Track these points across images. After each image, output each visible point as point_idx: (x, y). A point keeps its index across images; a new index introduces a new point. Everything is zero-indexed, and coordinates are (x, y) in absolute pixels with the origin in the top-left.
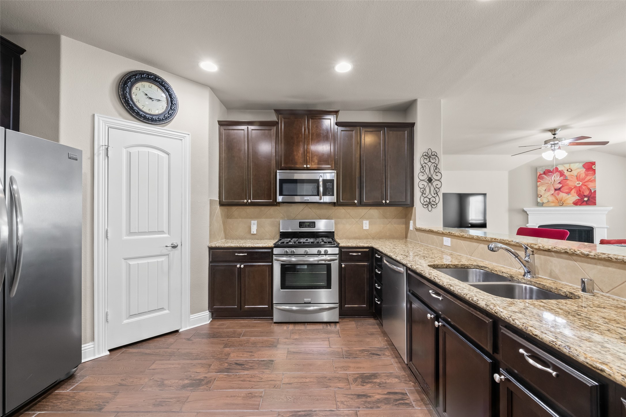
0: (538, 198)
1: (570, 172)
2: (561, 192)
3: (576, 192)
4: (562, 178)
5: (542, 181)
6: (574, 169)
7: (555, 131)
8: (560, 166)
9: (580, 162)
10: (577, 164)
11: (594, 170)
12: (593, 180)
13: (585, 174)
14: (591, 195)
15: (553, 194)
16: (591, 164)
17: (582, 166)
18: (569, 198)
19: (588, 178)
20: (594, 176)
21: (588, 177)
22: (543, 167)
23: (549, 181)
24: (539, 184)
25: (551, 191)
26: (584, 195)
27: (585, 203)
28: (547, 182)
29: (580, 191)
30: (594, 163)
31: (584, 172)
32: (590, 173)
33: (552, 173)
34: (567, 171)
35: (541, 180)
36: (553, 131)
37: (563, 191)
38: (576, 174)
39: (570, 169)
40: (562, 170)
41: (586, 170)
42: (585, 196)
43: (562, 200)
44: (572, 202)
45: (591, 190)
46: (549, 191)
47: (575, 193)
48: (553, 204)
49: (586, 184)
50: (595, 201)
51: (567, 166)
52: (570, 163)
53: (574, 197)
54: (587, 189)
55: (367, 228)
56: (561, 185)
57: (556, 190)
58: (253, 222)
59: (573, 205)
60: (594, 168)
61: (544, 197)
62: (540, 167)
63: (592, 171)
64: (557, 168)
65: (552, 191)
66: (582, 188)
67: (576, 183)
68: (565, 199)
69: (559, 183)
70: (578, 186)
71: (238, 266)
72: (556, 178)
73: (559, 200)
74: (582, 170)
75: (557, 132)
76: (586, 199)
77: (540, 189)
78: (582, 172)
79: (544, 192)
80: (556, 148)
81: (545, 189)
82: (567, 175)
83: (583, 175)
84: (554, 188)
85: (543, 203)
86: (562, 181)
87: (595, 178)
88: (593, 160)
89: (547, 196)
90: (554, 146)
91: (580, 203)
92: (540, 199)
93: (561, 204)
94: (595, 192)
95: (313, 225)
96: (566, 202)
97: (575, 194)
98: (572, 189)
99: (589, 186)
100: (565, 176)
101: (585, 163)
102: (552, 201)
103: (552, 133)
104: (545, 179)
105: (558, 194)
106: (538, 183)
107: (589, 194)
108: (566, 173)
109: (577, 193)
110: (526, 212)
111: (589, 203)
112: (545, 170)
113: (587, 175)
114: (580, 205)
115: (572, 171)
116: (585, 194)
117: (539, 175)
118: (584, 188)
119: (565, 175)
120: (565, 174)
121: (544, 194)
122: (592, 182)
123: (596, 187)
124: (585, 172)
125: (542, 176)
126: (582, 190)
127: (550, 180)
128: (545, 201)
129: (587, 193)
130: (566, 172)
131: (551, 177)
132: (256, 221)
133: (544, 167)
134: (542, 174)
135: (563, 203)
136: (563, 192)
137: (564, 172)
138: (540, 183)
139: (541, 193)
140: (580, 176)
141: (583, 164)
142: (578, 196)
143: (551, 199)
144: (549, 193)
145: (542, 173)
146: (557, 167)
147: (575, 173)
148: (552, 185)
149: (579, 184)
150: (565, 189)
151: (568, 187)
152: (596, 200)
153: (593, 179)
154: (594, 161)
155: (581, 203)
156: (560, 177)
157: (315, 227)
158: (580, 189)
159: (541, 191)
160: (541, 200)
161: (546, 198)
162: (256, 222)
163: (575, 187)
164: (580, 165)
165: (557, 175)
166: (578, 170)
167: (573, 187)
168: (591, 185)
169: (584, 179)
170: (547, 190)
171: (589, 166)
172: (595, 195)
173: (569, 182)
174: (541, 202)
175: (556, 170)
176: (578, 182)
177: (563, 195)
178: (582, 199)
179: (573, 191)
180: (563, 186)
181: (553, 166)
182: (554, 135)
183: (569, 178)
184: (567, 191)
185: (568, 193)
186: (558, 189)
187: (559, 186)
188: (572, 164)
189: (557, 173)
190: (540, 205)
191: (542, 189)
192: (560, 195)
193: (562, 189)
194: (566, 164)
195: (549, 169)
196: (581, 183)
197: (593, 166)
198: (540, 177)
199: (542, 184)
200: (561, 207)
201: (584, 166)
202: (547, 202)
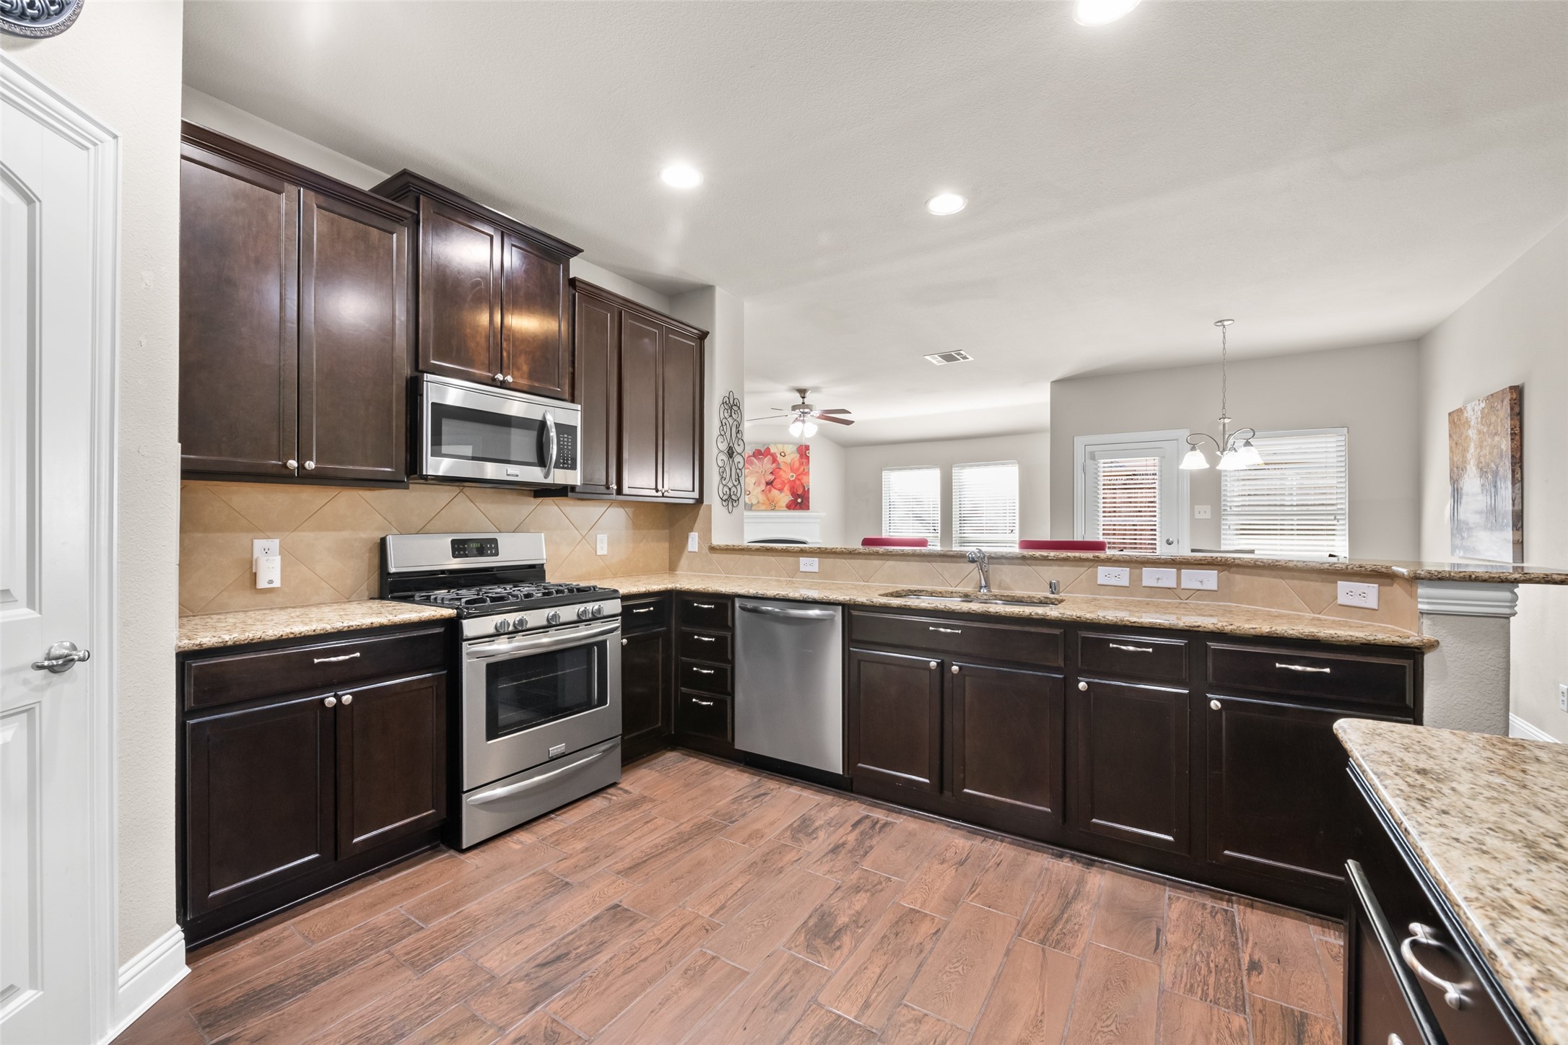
0: (746, 496)
1: (783, 456)
2: (773, 489)
3: (789, 488)
4: (774, 464)
5: (751, 468)
6: (789, 453)
8: (772, 445)
9: (792, 444)
10: (791, 446)
11: (808, 459)
13: (799, 462)
14: (804, 495)
15: (763, 491)
16: (805, 449)
17: (796, 451)
18: (781, 497)
19: (802, 468)
20: (808, 467)
22: (751, 444)
23: (759, 468)
24: (748, 472)
26: (797, 494)
29: (793, 487)
30: (808, 448)
32: (804, 462)
33: (762, 455)
35: (749, 467)
36: (805, 392)
38: (790, 462)
39: (783, 452)
40: (775, 453)
41: (800, 457)
42: (799, 496)
43: (773, 501)
44: (784, 504)
45: (804, 487)
46: (759, 486)
47: (788, 490)
48: (763, 507)
49: (800, 477)
50: (808, 504)
51: (780, 448)
52: (784, 444)
53: (785, 498)
54: (801, 486)
55: (605, 552)
56: (773, 477)
57: (767, 484)
58: (259, 544)
59: (786, 509)
60: (808, 456)
61: (752, 495)
63: (806, 459)
64: (768, 449)
65: (763, 487)
66: (795, 483)
68: (777, 499)
69: (771, 473)
70: (792, 479)
71: (331, 701)
72: (767, 464)
73: (770, 501)
74: (796, 457)
75: (808, 394)
76: (799, 500)
77: (749, 482)
78: (796, 459)
79: (752, 486)
81: (753, 482)
83: (797, 464)
84: (766, 482)
85: (754, 505)
86: (774, 470)
87: (809, 469)
89: (757, 495)
91: (793, 507)
92: (747, 498)
93: (773, 506)
94: (809, 490)
95: (491, 549)
96: (778, 504)
97: (789, 493)
98: (785, 484)
99: (803, 481)
100: (779, 464)
101: (798, 446)
102: (763, 502)
103: (800, 395)
104: (753, 465)
105: (770, 491)
107: (803, 492)
108: (780, 459)
109: (790, 491)
111: (803, 506)
112: (753, 450)
113: (801, 464)
114: (793, 509)
115: (785, 455)
116: (799, 493)
117: (748, 458)
118: (797, 483)
119: (778, 461)
120: (778, 459)
121: (753, 489)
122: (806, 476)
123: (809, 482)
124: (799, 460)
125: (751, 460)
126: (795, 486)
127: (761, 467)
128: (754, 502)
129: (800, 491)
130: (779, 456)
131: (761, 463)
132: (277, 542)
133: (753, 446)
134: (751, 456)
135: (775, 506)
136: (775, 488)
137: (777, 457)
138: (747, 470)
139: (749, 487)
140: (794, 464)
142: (791, 495)
143: (762, 498)
144: (759, 489)
145: (751, 454)
146: (769, 447)
147: (788, 459)
148: (763, 476)
149: (791, 476)
150: (777, 484)
151: (781, 481)
152: (809, 502)
153: (807, 471)
154: (807, 443)
155: (795, 506)
156: (772, 463)
157: (497, 554)
159: (748, 484)
160: (750, 500)
161: (755, 496)
162: (274, 544)
163: (789, 481)
164: (795, 448)
165: (767, 460)
166: (792, 456)
167: (786, 481)
168: (804, 479)
169: (798, 469)
170: (757, 484)
171: (803, 451)
172: (809, 494)
173: (781, 472)
174: (749, 503)
175: (767, 452)
176: (791, 474)
177: (775, 492)
178: (796, 500)
179: (786, 488)
180: (775, 479)
181: (764, 445)
182: (803, 398)
183: (782, 466)
184: (780, 486)
185: (781, 490)
186: (769, 483)
187: (771, 477)
188: (786, 446)
189: (769, 457)
190: (748, 507)
191: (751, 480)
192: (772, 492)
193: (774, 484)
194: (779, 444)
195: (760, 449)
196: (795, 476)
197: (807, 452)
198: (749, 461)
199: (751, 473)
200: (772, 511)
201: (798, 450)
202: (756, 502)
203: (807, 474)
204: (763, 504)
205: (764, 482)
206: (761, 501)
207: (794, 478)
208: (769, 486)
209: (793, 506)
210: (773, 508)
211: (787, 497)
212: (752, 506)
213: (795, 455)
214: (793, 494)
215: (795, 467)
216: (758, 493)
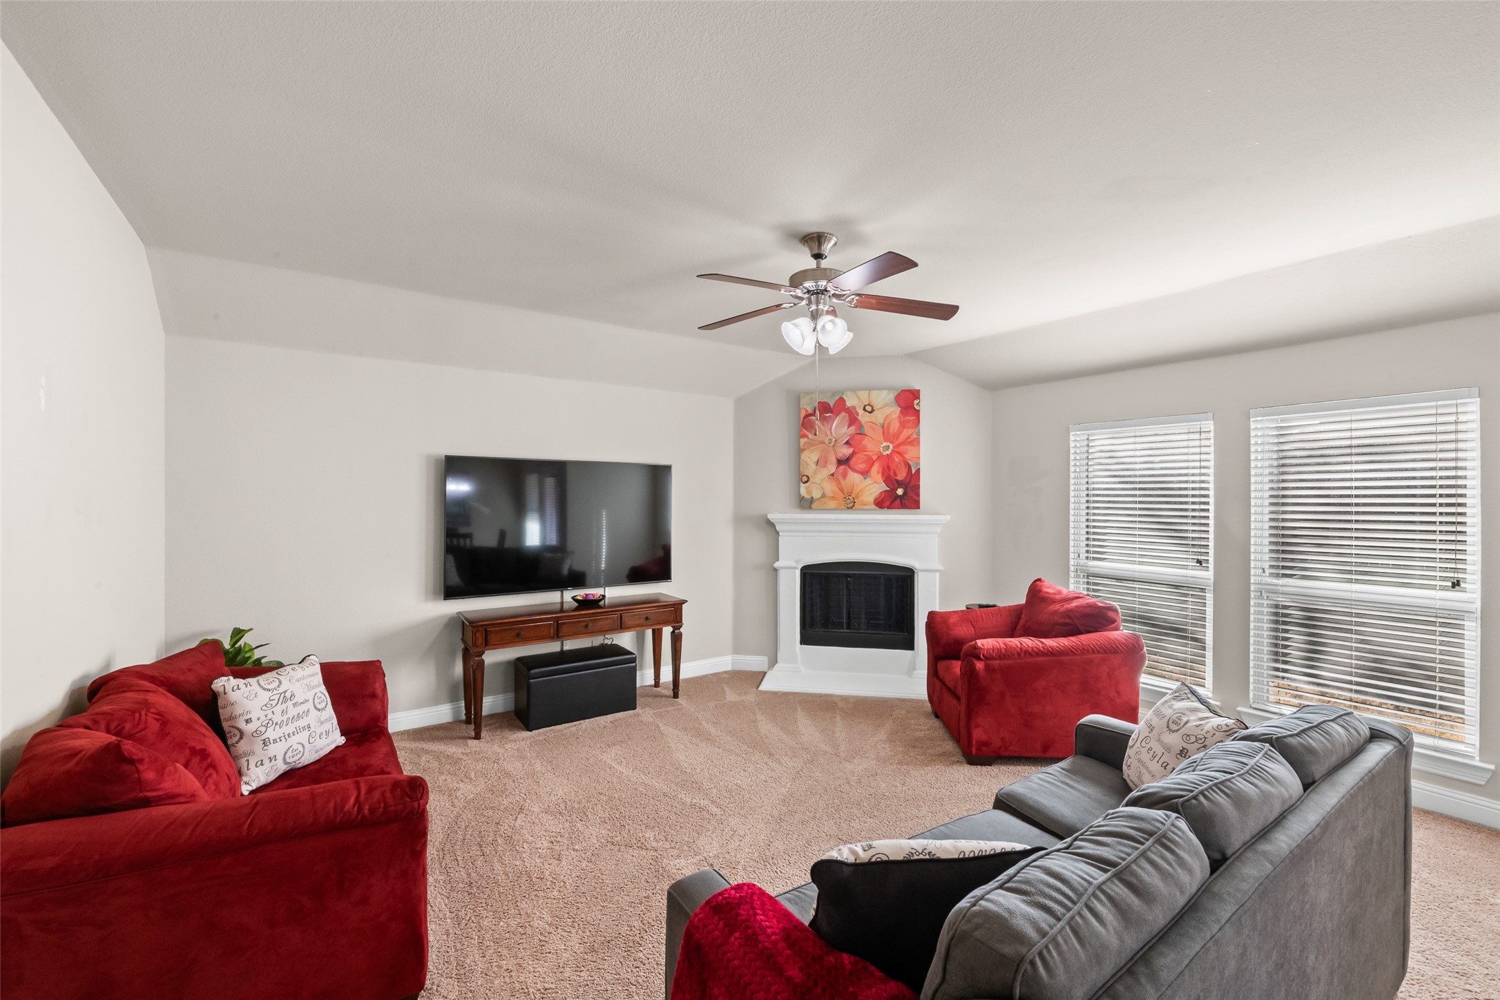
0: (802, 484)
1: (870, 412)
2: (850, 470)
3: (881, 470)
4: (853, 428)
5: (811, 436)
6: (879, 406)
7: (820, 244)
8: (849, 393)
9: (889, 389)
10: (885, 392)
11: (918, 413)
12: (915, 439)
13: (900, 421)
14: (910, 481)
15: (832, 475)
16: (911, 396)
17: (894, 400)
18: (866, 486)
19: (906, 433)
20: (916, 430)
21: (905, 430)
22: (812, 393)
23: (827, 435)
24: (805, 443)
25: (830, 467)
26: (897, 480)
27: (899, 500)
28: (821, 437)
29: (889, 467)
30: (915, 394)
31: (897, 415)
32: (909, 421)
33: (832, 412)
34: (864, 409)
35: (807, 433)
36: (814, 241)
37: (856, 468)
38: (882, 421)
39: (869, 404)
41: (901, 412)
42: (900, 484)
43: (851, 493)
44: (871, 499)
45: (910, 467)
46: (825, 466)
47: (878, 473)
48: (833, 504)
49: (901, 449)
50: (917, 498)
51: (864, 395)
52: (870, 389)
53: (874, 486)
54: (903, 466)
56: (850, 451)
57: (840, 462)
59: (874, 506)
60: (917, 408)
61: (814, 483)
62: (808, 393)
63: (914, 415)
64: (841, 401)
65: (832, 468)
66: (893, 460)
67: (882, 446)
68: (858, 490)
69: (847, 443)
70: (885, 453)
72: (839, 428)
73: (845, 492)
74: (894, 411)
75: (827, 247)
76: (900, 492)
77: (807, 459)
78: (893, 416)
79: (812, 466)
80: (821, 307)
81: (815, 460)
82: (863, 423)
83: (895, 425)
84: (837, 458)
85: (812, 500)
86: (852, 437)
87: (918, 434)
88: (916, 386)
89: (821, 483)
90: (818, 303)
91: (887, 504)
92: (806, 488)
93: (850, 502)
94: (918, 471)
96: (860, 499)
97: (879, 478)
98: (874, 462)
99: (907, 457)
100: (860, 426)
101: (899, 391)
102: (832, 495)
103: (811, 249)
104: (816, 430)
105: (845, 476)
106: (803, 441)
107: (906, 477)
108: (863, 417)
109: (883, 475)
110: (772, 525)
111: (906, 502)
112: (816, 404)
113: (903, 425)
114: (889, 508)
115: (873, 410)
116: (899, 478)
117: (804, 418)
118: (897, 460)
119: (860, 422)
120: (859, 418)
121: (815, 473)
122: (913, 446)
123: (919, 458)
124: (899, 417)
125: (809, 421)
126: (893, 467)
127: (828, 433)
128: (816, 494)
129: (901, 476)
130: (861, 412)
131: (829, 426)
133: (814, 395)
134: (811, 415)
135: (855, 502)
136: (855, 471)
137: (858, 414)
138: (805, 439)
139: (808, 469)
140: (889, 425)
141: (896, 394)
142: (884, 481)
143: (830, 487)
144: (825, 473)
145: (810, 410)
146: (844, 397)
147: (879, 417)
148: (831, 449)
149: (886, 448)
150: (858, 462)
151: (865, 457)
152: (918, 495)
153: (915, 436)
154: (917, 388)
155: (892, 503)
156: (849, 426)
158: (890, 464)
159: (807, 464)
160: (809, 492)
161: (819, 484)
163: (880, 456)
164: (891, 397)
165: (842, 418)
166: (887, 409)
167: (875, 458)
168: (910, 453)
169: (897, 436)
170: (821, 463)
171: (908, 401)
172: (918, 479)
173: (866, 442)
174: (807, 497)
175: (841, 406)
176: (885, 444)
177: (854, 477)
178: (894, 490)
179: (876, 468)
180: (854, 453)
181: (834, 394)
182: (818, 256)
183: (867, 430)
184: (862, 466)
185: (865, 473)
186: (844, 462)
187: (847, 451)
188: (874, 393)
189: (843, 414)
190: (806, 504)
191: (810, 457)
192: (848, 478)
193: (852, 462)
194: (861, 390)
195: (826, 401)
196: (891, 447)
197: (916, 402)
198: (806, 423)
199: (810, 445)
200: (849, 511)
201: (898, 399)
202: (820, 496)
203: (915, 442)
204: (833, 498)
205: (834, 460)
206: (829, 493)
207: (888, 452)
208: (842, 467)
209: (887, 502)
210: (851, 505)
211: (877, 485)
212: (811, 502)
213: (893, 409)
214: (887, 480)
215: (891, 431)
216: (822, 480)
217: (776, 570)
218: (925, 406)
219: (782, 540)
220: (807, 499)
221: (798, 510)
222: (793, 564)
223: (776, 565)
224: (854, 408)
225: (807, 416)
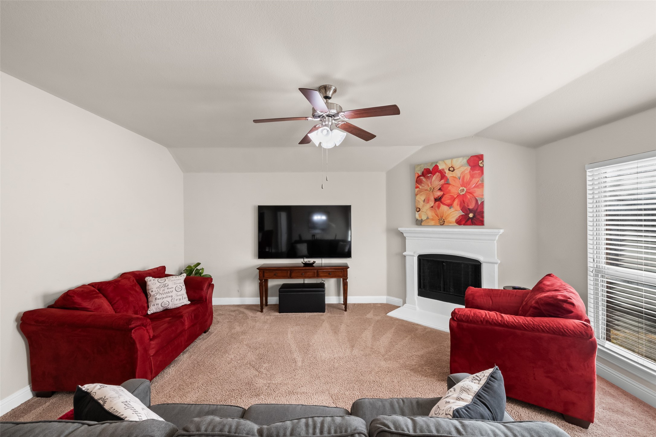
0: (417, 213)
1: (452, 171)
2: (441, 204)
3: (459, 203)
4: (443, 181)
5: (420, 187)
6: (457, 167)
8: (440, 162)
9: (463, 157)
10: (461, 159)
11: (482, 169)
12: (480, 184)
13: (470, 175)
14: (477, 209)
15: (432, 207)
16: (477, 159)
17: (467, 162)
18: (451, 212)
19: (475, 181)
20: (481, 179)
21: (474, 179)
22: (421, 164)
23: (429, 186)
24: (418, 191)
26: (469, 209)
27: (470, 220)
28: (426, 187)
29: (464, 202)
30: (480, 157)
31: (469, 171)
32: (477, 173)
33: (431, 174)
34: (449, 170)
35: (419, 186)
37: (444, 203)
38: (459, 175)
39: (452, 167)
41: (471, 169)
42: (471, 211)
43: (443, 217)
44: (454, 220)
45: (477, 201)
46: (428, 203)
47: (458, 205)
48: (433, 223)
49: (471, 191)
50: (482, 219)
51: (449, 163)
52: (452, 158)
53: (456, 213)
54: (473, 200)
56: (442, 193)
57: (436, 200)
59: (455, 224)
60: (481, 165)
61: (423, 212)
62: (418, 165)
63: (479, 170)
64: (436, 166)
65: (432, 203)
66: (466, 197)
67: (459, 189)
68: (446, 215)
69: (440, 189)
70: (461, 194)
72: (436, 181)
73: (439, 216)
74: (467, 169)
76: (471, 215)
77: (419, 199)
78: (466, 172)
79: (422, 203)
81: (423, 199)
82: (448, 177)
83: (468, 177)
84: (434, 198)
86: (442, 186)
87: (483, 181)
88: (480, 152)
89: (426, 212)
91: (463, 222)
92: (419, 214)
93: (442, 222)
94: (483, 203)
96: (447, 220)
97: (458, 208)
98: (455, 199)
99: (475, 195)
100: (447, 179)
101: (470, 157)
102: (432, 218)
104: (424, 184)
105: (439, 207)
107: (475, 205)
108: (448, 174)
109: (460, 206)
110: (402, 233)
111: (475, 221)
112: (423, 170)
113: (472, 176)
114: (464, 225)
115: (454, 170)
116: (471, 207)
117: (418, 178)
118: (469, 197)
119: (447, 177)
120: (446, 175)
121: (423, 206)
122: (479, 188)
123: (483, 195)
124: (470, 172)
125: (420, 179)
126: (466, 201)
127: (430, 185)
128: (424, 218)
130: (447, 171)
131: (430, 181)
133: (422, 166)
134: (421, 176)
135: (444, 222)
136: (444, 204)
137: (445, 173)
138: (418, 189)
139: (419, 204)
140: (464, 177)
141: (468, 158)
142: (461, 210)
143: (431, 214)
144: (428, 206)
145: (420, 173)
146: (438, 164)
147: (457, 173)
148: (431, 193)
149: (461, 190)
150: (446, 200)
151: (449, 196)
152: (483, 217)
153: (480, 182)
154: (482, 154)
155: (466, 222)
156: (441, 179)
158: (464, 200)
159: (419, 202)
160: (420, 216)
161: (425, 212)
163: (459, 195)
164: (465, 161)
165: (437, 176)
166: (462, 168)
167: (455, 196)
168: (477, 192)
169: (469, 183)
170: (426, 201)
171: (476, 162)
172: (483, 208)
173: (450, 188)
174: (419, 219)
175: (436, 169)
176: (461, 188)
177: (444, 208)
178: (467, 215)
179: (456, 202)
180: (444, 195)
181: (432, 164)
183: (451, 181)
184: (448, 202)
185: (450, 205)
186: (438, 200)
187: (439, 193)
188: (454, 160)
189: (437, 174)
190: (419, 223)
191: (421, 198)
192: (440, 208)
193: (442, 200)
194: (446, 160)
195: (428, 168)
196: (465, 190)
197: (480, 162)
198: (418, 181)
199: (420, 191)
200: (442, 226)
201: (469, 162)
202: (426, 219)
203: (481, 185)
204: (432, 220)
206: (430, 217)
207: (464, 193)
208: (437, 203)
209: (463, 221)
210: (442, 223)
211: (457, 212)
212: (421, 222)
213: (465, 168)
214: (463, 209)
215: (465, 180)
216: (427, 210)
217: (405, 256)
218: (487, 164)
219: (407, 241)
220: (419, 220)
221: (416, 226)
222: (412, 254)
223: (404, 254)
224: (443, 170)
225: (419, 176)
